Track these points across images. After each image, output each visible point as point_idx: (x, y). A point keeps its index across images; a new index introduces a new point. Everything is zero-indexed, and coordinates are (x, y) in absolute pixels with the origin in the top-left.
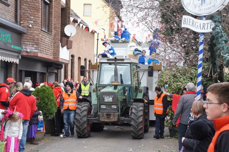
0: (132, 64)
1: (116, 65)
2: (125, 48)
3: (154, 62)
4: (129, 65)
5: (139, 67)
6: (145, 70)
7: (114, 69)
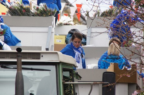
0: (61, 67)
1: (19, 69)
2: (45, 29)
3: (118, 62)
4: (53, 68)
5: (77, 74)
6: (96, 84)
7: (14, 80)
